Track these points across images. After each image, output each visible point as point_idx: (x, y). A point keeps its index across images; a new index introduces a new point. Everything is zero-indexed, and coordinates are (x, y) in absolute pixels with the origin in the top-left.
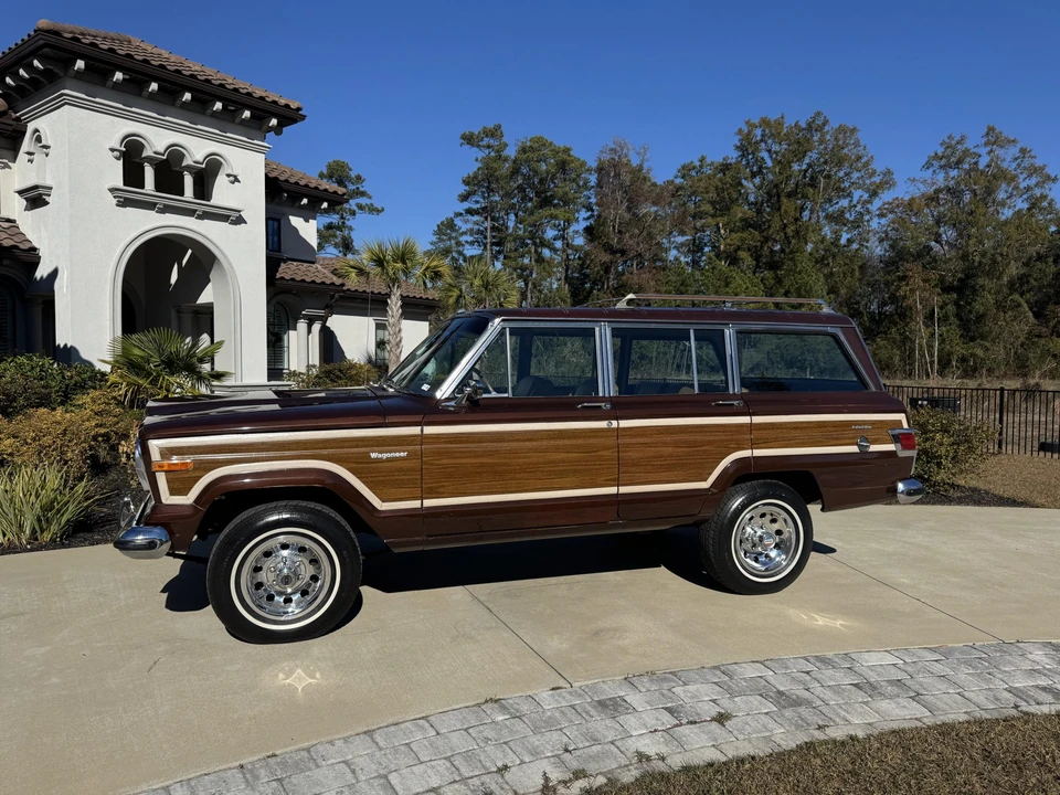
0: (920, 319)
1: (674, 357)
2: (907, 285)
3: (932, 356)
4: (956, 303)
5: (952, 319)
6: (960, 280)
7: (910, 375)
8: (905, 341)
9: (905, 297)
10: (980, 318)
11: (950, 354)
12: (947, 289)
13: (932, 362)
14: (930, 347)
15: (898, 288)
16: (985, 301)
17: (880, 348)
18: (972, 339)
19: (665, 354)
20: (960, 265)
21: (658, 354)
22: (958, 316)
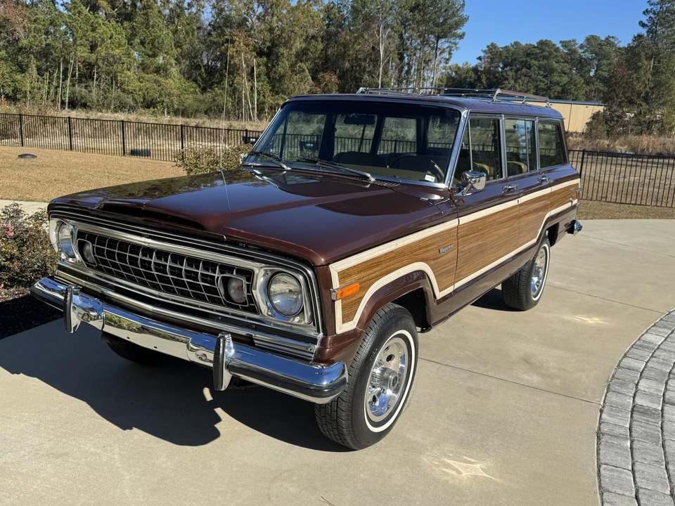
0: (244, 75)
1: (48, 93)
2: (234, 47)
3: (253, 104)
4: (266, 65)
5: (263, 77)
6: (268, 48)
7: (238, 118)
8: (234, 91)
9: (232, 57)
10: (282, 77)
11: (263, 103)
12: (260, 53)
13: (253, 109)
14: (252, 97)
15: (227, 49)
16: (283, 66)
17: (217, 95)
18: (277, 93)
19: (40, 89)
20: (268, 36)
21: (33, 88)
22: (267, 74)
